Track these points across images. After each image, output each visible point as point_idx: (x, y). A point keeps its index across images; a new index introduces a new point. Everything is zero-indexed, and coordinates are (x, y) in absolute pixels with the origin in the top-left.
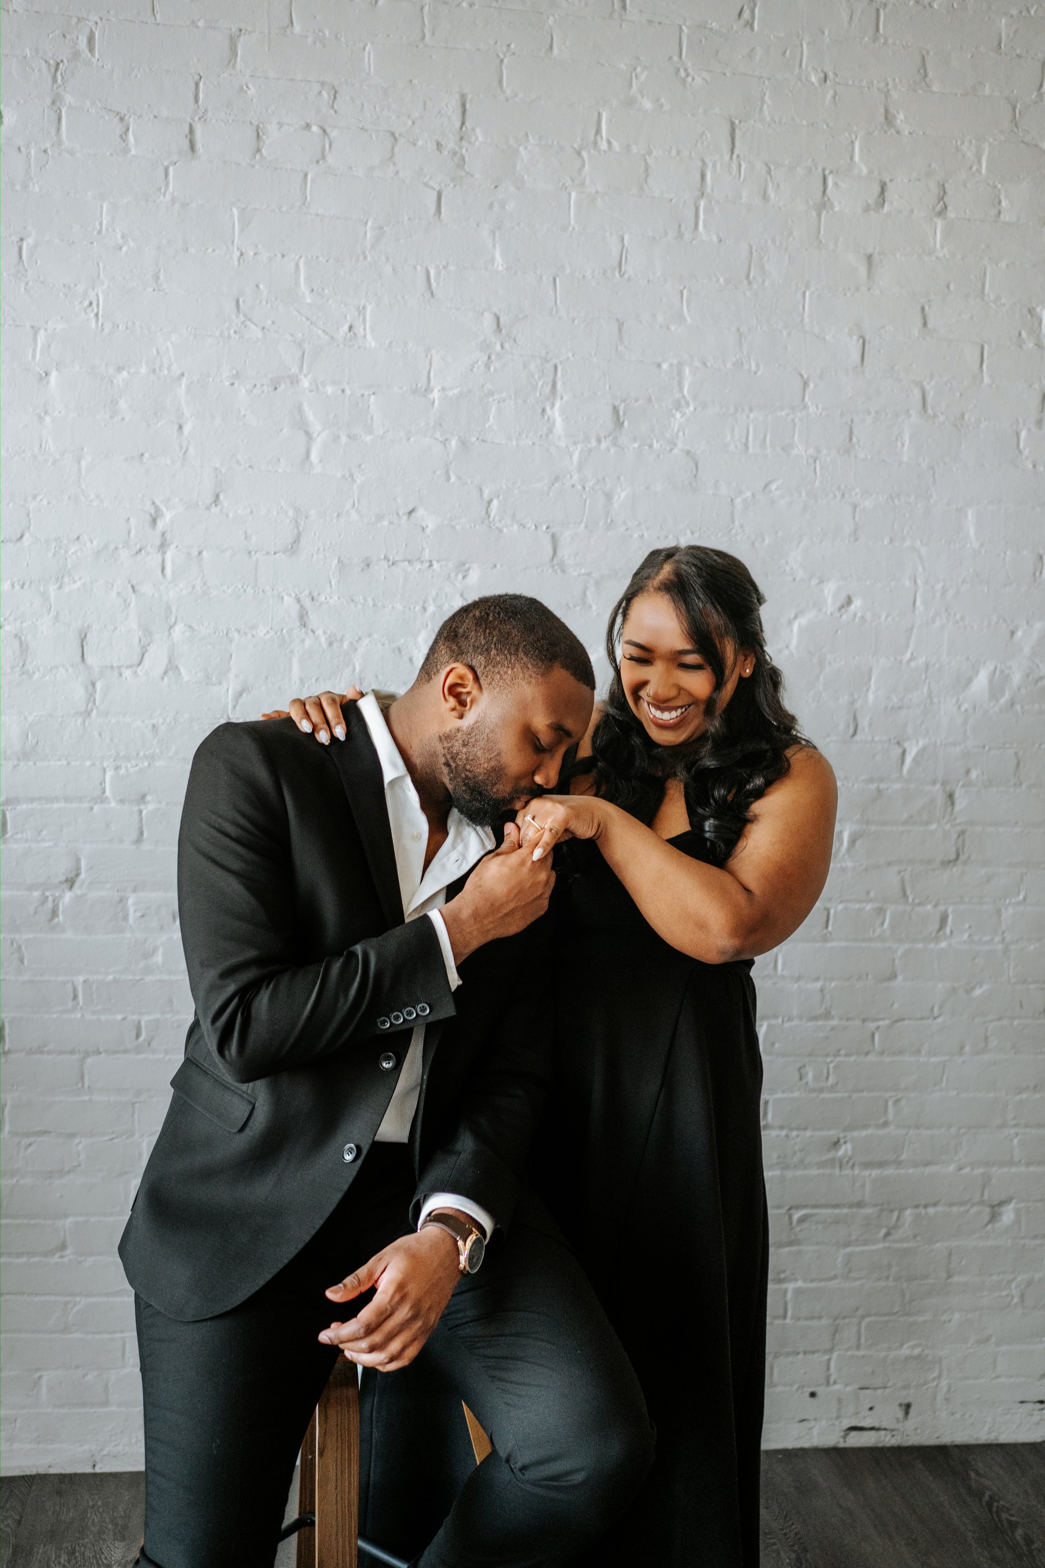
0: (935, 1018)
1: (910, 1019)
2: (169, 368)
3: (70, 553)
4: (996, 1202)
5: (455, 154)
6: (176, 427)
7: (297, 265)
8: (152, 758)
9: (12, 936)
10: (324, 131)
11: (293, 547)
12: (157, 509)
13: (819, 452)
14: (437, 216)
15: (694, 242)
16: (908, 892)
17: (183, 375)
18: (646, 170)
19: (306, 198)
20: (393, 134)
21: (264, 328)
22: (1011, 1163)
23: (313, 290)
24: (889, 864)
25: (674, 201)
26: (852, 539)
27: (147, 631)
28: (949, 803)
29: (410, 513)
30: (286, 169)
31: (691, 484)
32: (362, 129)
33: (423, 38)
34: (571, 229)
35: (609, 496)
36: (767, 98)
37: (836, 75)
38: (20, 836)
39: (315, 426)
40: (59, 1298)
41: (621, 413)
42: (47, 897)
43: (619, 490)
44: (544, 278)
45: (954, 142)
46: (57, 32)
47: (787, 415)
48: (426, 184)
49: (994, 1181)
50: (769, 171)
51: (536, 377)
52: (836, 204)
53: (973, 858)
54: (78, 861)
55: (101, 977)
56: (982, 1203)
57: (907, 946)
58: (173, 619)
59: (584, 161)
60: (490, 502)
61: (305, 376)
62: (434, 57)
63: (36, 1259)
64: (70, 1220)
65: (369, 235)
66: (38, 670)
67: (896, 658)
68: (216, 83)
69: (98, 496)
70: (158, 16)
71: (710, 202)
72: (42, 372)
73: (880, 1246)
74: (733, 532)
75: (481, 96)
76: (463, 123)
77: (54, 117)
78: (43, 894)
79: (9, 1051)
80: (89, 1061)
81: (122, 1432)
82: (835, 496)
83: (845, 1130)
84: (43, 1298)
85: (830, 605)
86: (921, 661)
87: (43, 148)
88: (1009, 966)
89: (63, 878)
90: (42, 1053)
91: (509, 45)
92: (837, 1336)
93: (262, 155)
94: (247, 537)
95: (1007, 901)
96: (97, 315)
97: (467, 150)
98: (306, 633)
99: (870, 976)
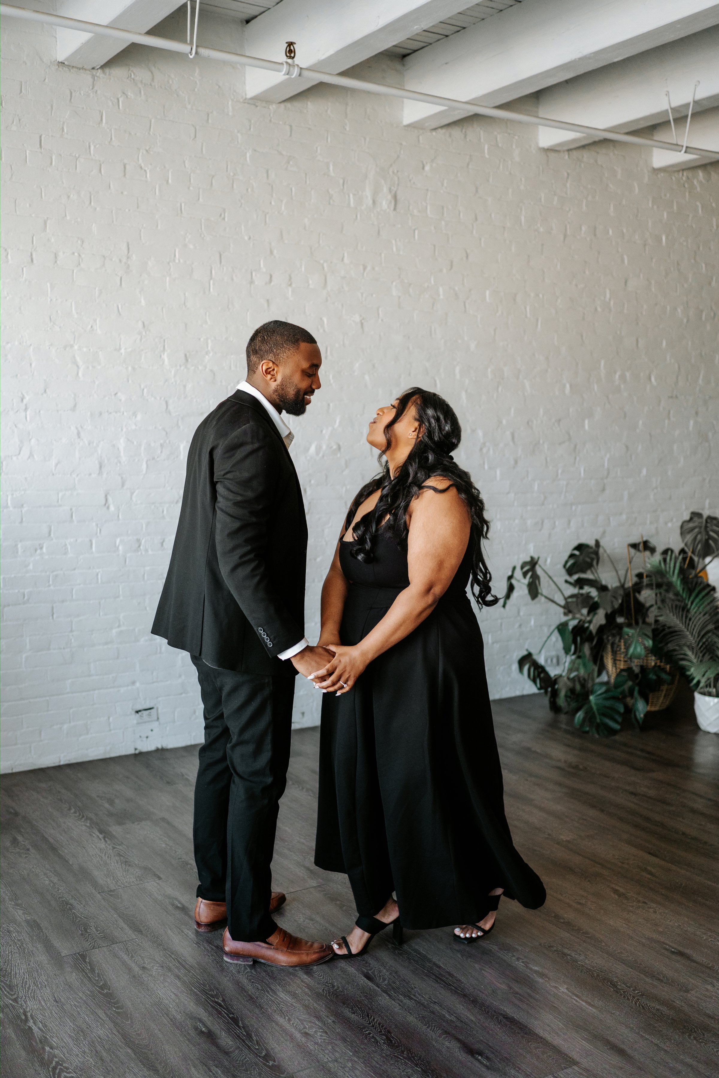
5: (126, 263)
6: (29, 364)
7: (71, 304)
10: (79, 255)
11: (74, 409)
12: (23, 396)
14: (120, 286)
15: (209, 295)
17: (31, 345)
19: (74, 279)
20: (104, 256)
21: (60, 327)
23: (77, 313)
25: (202, 280)
27: (21, 442)
29: (116, 394)
30: (66, 269)
32: (93, 254)
33: (113, 222)
34: (167, 290)
35: (185, 386)
36: (231, 245)
37: (253, 237)
39: (80, 363)
41: (187, 356)
44: (159, 308)
45: (293, 260)
48: (116, 274)
50: (233, 270)
51: (158, 344)
52: (255, 282)
55: (10, 576)
59: (170, 266)
60: (143, 390)
61: (76, 345)
62: (117, 229)
65: (96, 292)
68: (39, 238)
70: (17, 212)
71: (214, 281)
75: (134, 243)
76: (128, 252)
80: (6, 609)
81: (23, 755)
91: (143, 225)
93: (57, 264)
94: (57, 405)
97: (130, 262)
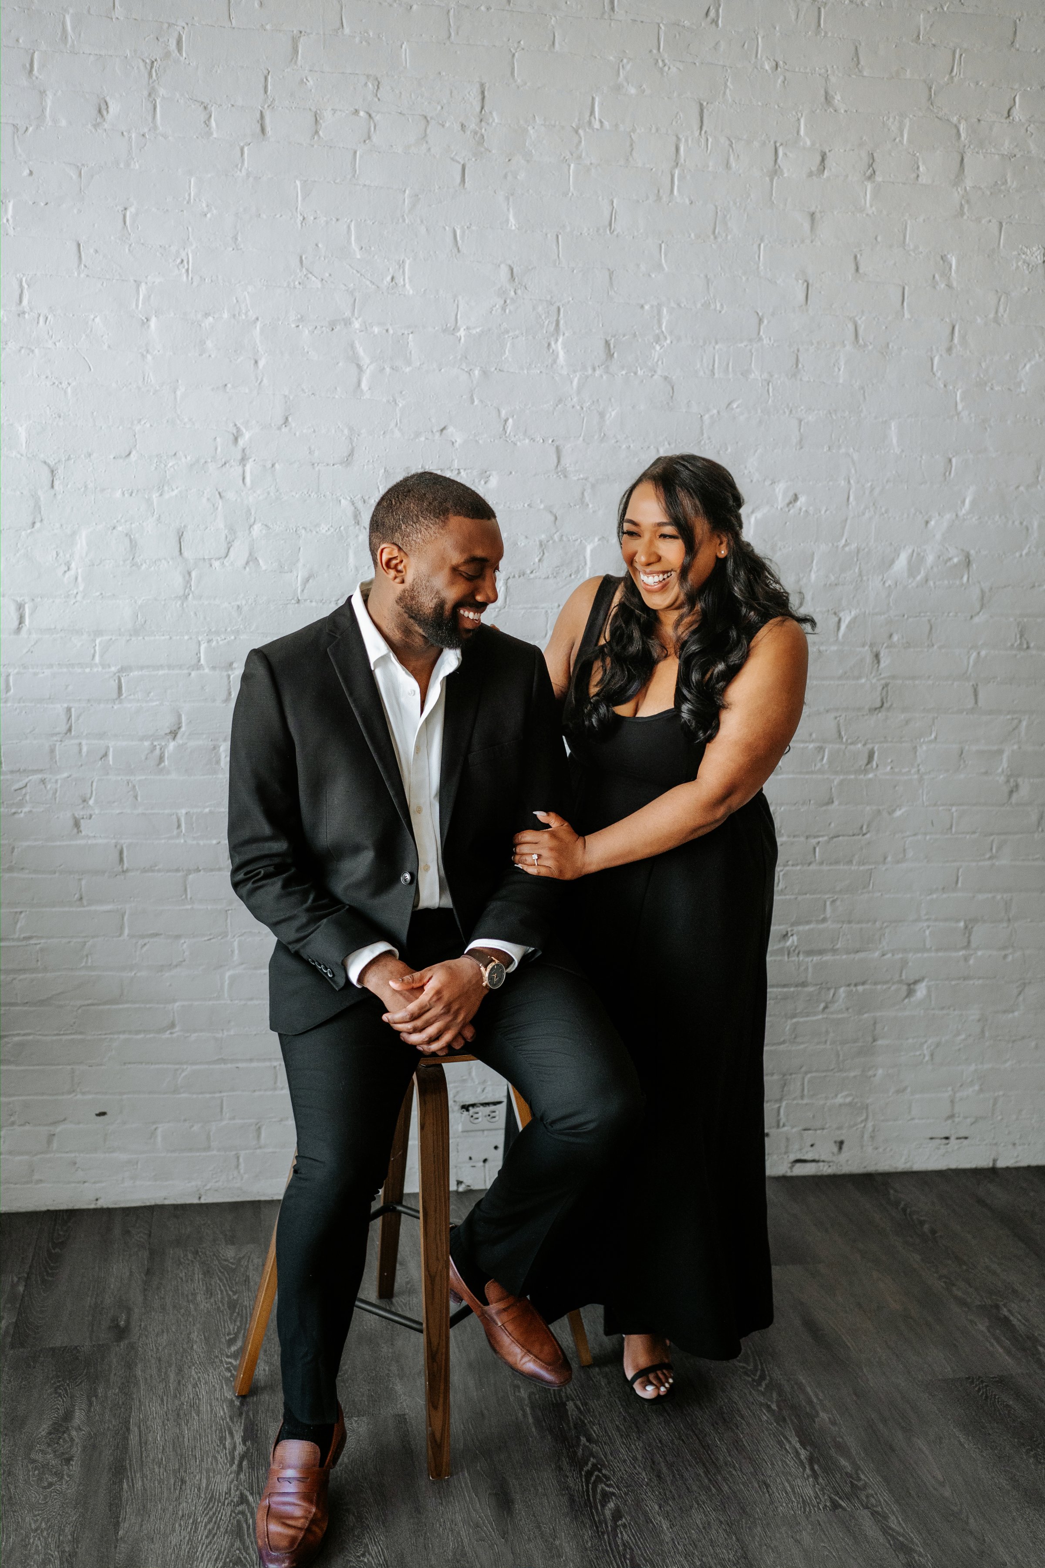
0: (864, 835)
1: (843, 836)
2: (246, 314)
3: (168, 466)
4: (912, 981)
5: (476, 133)
6: (253, 362)
7: (349, 227)
8: (237, 632)
9: (128, 778)
10: (370, 116)
11: (348, 459)
12: (238, 430)
13: (772, 376)
14: (462, 185)
15: (670, 204)
16: (843, 733)
17: (257, 319)
18: (631, 145)
19: (356, 171)
20: (426, 117)
21: (322, 280)
22: (924, 950)
23: (362, 248)
24: (827, 711)
25: (654, 169)
26: (798, 448)
27: (232, 530)
28: (876, 662)
29: (442, 430)
30: (339, 148)
31: (668, 404)
32: (400, 113)
33: (449, 37)
34: (570, 194)
35: (602, 415)
36: (729, 84)
37: (784, 62)
38: (132, 697)
39: (365, 360)
40: (170, 1066)
41: (612, 346)
42: (155, 746)
43: (610, 410)
44: (549, 236)
45: (881, 118)
46: (152, 36)
47: (746, 346)
48: (452, 159)
49: (910, 964)
50: (731, 145)
51: (543, 318)
52: (785, 171)
53: (894, 705)
54: (180, 716)
55: (199, 810)
56: (901, 982)
57: (841, 777)
58: (252, 520)
59: (581, 138)
60: (506, 421)
61: (357, 319)
62: (458, 52)
63: (152, 1035)
64: (177, 1004)
65: (406, 199)
66: (145, 562)
67: (833, 545)
68: (281, 77)
69: (190, 420)
70: (233, 21)
71: (683, 170)
72: (144, 318)
73: (820, 1017)
74: (703, 442)
75: (497, 84)
76: (482, 108)
77: (150, 106)
78: (152, 744)
79: (127, 871)
80: (191, 877)
81: (221, 1171)
82: (785, 412)
83: (793, 925)
84: (157, 1066)
85: (781, 502)
86: (854, 546)
87: (142, 133)
88: (923, 792)
89: (168, 731)
90: (153, 871)
91: (519, 42)
92: (785, 1089)
93: (319, 136)
94: (311, 452)
95: (922, 740)
96: (187, 270)
97: (485, 130)
98: (360, 529)
99: (812, 802)
